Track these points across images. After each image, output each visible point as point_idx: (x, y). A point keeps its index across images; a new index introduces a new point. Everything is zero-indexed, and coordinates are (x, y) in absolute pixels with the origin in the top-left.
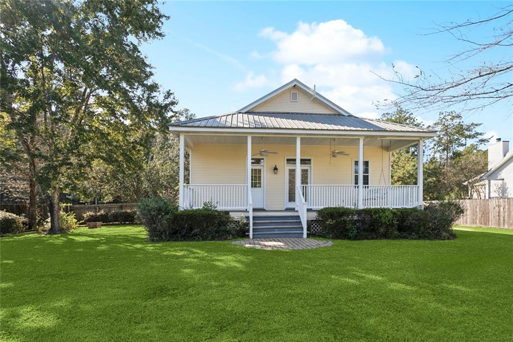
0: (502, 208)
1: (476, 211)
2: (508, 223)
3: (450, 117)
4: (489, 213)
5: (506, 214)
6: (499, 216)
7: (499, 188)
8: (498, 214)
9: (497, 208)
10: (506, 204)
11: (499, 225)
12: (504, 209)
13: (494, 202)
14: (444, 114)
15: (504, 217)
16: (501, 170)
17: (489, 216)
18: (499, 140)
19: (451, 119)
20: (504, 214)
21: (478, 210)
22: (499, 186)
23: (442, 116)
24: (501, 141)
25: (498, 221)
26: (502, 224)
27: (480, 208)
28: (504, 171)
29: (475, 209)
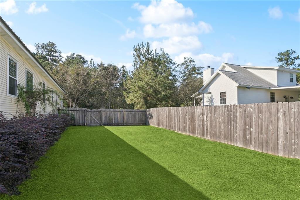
0: (205, 117)
1: (186, 118)
2: (210, 134)
3: (189, 61)
4: (195, 121)
5: (209, 124)
6: (203, 125)
7: (210, 99)
8: (202, 123)
9: (201, 116)
10: (209, 112)
11: (203, 135)
12: (206, 117)
13: (199, 110)
14: (186, 59)
15: (207, 127)
16: (210, 86)
17: (195, 124)
18: (209, 67)
19: (189, 62)
20: (207, 123)
21: (187, 118)
22: (209, 98)
23: (185, 60)
24: (210, 68)
25: (202, 130)
26: (206, 135)
27: (189, 115)
28: (211, 86)
29: (185, 116)
